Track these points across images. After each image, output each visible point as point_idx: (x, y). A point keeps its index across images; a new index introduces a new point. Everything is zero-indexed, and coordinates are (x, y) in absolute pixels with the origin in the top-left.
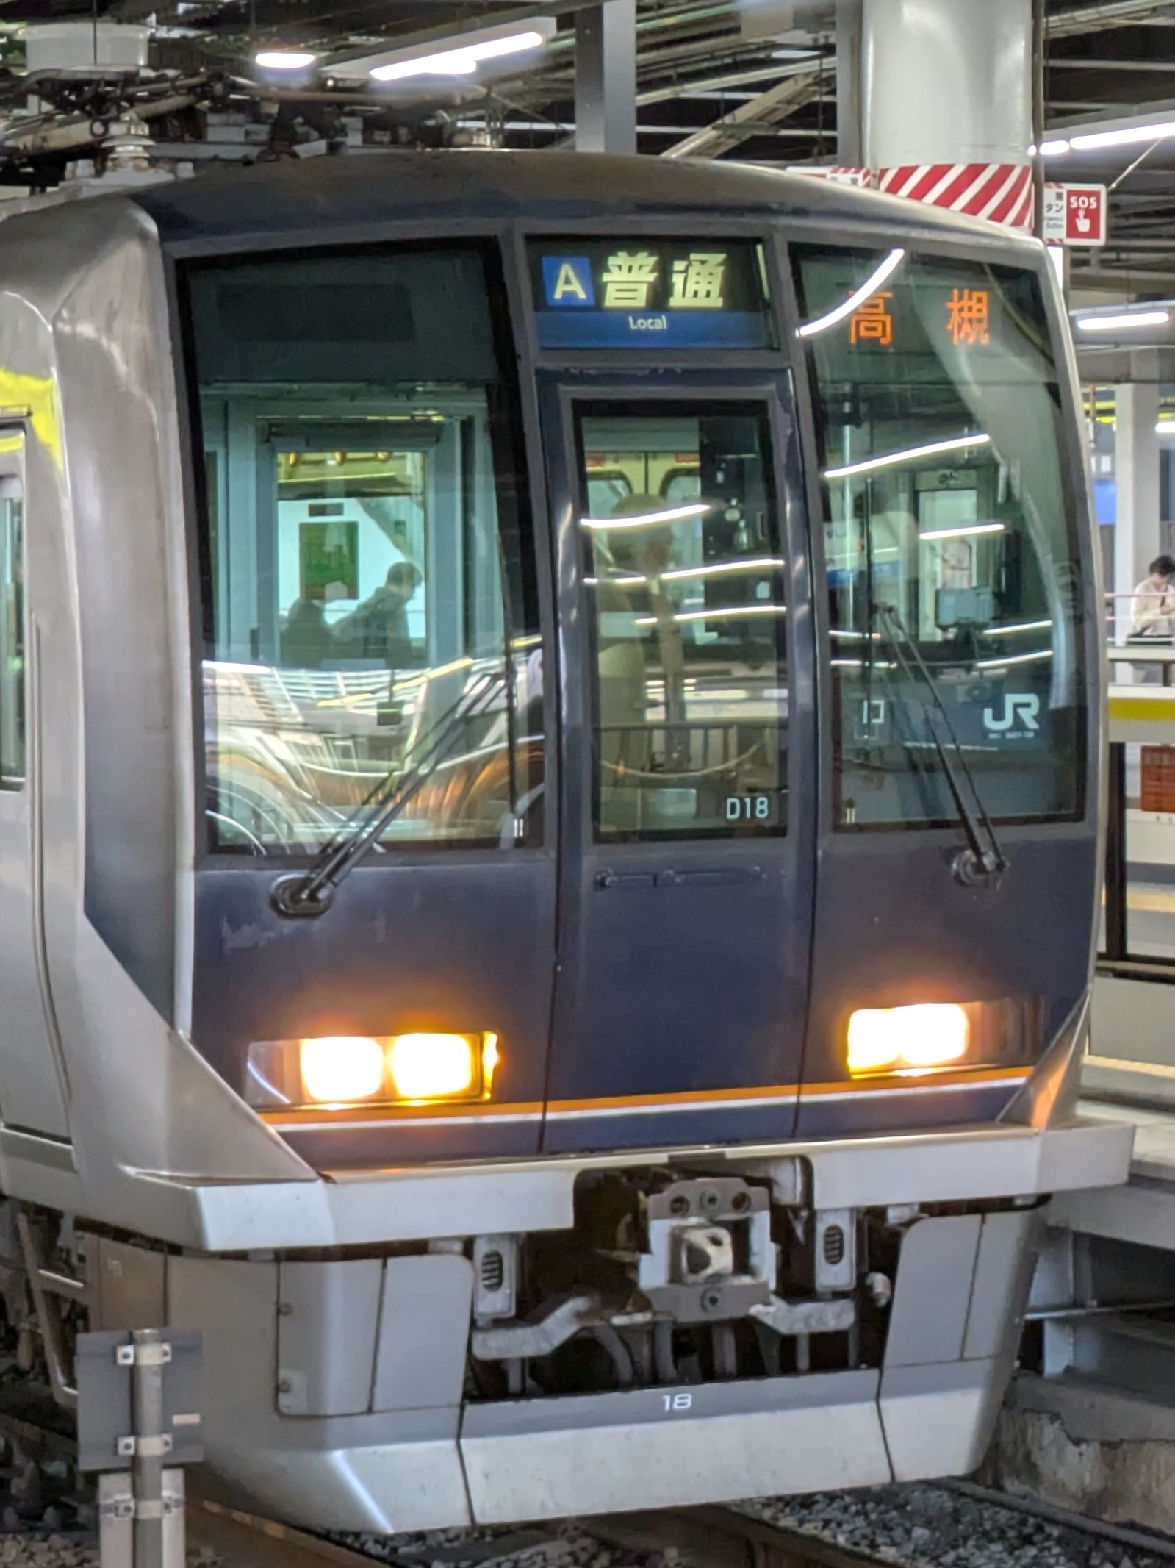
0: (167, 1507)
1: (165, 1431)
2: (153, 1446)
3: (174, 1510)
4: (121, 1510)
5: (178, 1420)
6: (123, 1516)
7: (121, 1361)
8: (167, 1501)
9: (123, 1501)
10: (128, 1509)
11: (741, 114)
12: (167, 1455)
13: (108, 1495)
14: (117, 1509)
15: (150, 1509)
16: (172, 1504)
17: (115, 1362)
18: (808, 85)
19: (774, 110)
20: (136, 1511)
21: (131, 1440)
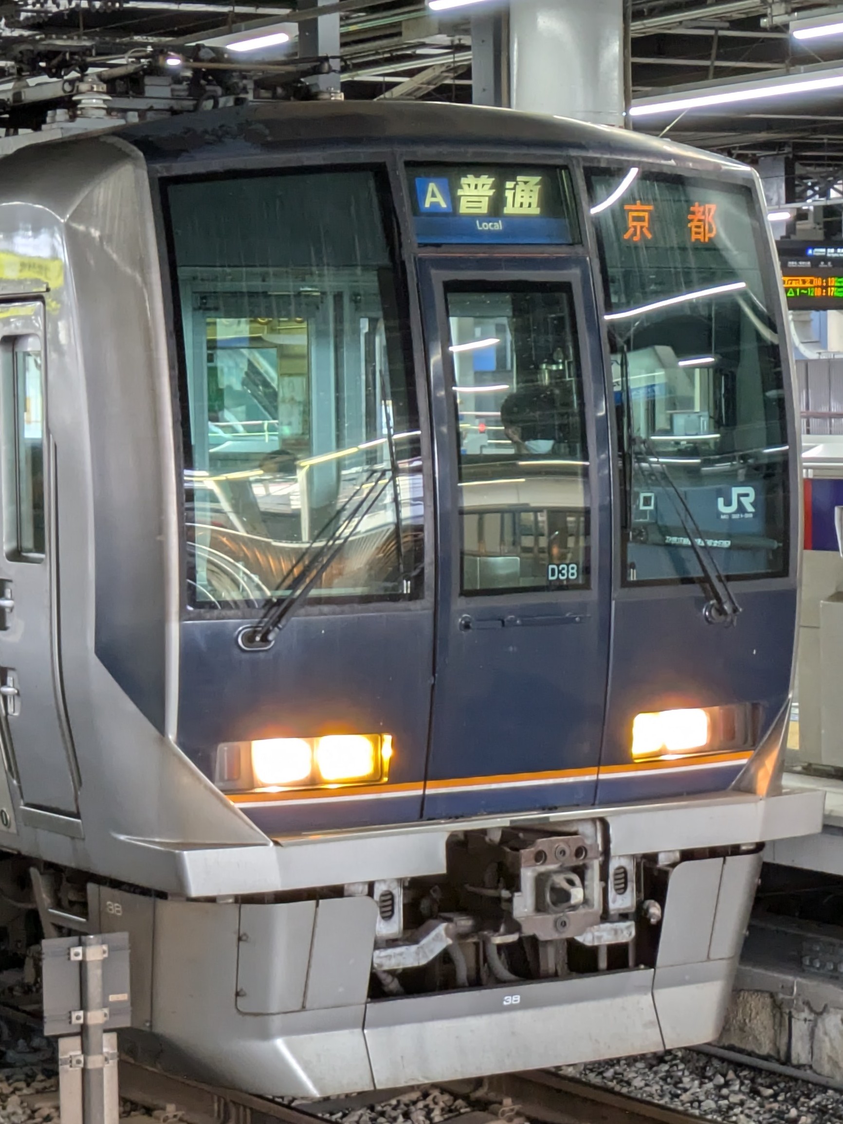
0: (106, 1059)
1: (105, 1006)
2: (96, 1017)
3: (111, 1061)
4: (74, 1062)
5: (112, 998)
6: (75, 1067)
7: (73, 958)
8: (106, 1055)
9: (76, 1056)
10: (78, 1062)
11: (396, 92)
12: (106, 1022)
13: (65, 1053)
14: (71, 1062)
15: (95, 1062)
16: (109, 1057)
17: (69, 959)
18: (442, 72)
19: (419, 89)
20: (85, 1063)
21: (81, 1013)
